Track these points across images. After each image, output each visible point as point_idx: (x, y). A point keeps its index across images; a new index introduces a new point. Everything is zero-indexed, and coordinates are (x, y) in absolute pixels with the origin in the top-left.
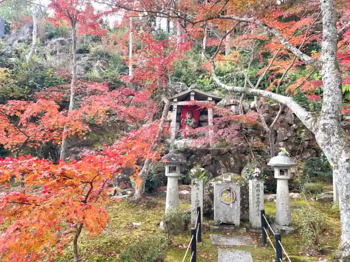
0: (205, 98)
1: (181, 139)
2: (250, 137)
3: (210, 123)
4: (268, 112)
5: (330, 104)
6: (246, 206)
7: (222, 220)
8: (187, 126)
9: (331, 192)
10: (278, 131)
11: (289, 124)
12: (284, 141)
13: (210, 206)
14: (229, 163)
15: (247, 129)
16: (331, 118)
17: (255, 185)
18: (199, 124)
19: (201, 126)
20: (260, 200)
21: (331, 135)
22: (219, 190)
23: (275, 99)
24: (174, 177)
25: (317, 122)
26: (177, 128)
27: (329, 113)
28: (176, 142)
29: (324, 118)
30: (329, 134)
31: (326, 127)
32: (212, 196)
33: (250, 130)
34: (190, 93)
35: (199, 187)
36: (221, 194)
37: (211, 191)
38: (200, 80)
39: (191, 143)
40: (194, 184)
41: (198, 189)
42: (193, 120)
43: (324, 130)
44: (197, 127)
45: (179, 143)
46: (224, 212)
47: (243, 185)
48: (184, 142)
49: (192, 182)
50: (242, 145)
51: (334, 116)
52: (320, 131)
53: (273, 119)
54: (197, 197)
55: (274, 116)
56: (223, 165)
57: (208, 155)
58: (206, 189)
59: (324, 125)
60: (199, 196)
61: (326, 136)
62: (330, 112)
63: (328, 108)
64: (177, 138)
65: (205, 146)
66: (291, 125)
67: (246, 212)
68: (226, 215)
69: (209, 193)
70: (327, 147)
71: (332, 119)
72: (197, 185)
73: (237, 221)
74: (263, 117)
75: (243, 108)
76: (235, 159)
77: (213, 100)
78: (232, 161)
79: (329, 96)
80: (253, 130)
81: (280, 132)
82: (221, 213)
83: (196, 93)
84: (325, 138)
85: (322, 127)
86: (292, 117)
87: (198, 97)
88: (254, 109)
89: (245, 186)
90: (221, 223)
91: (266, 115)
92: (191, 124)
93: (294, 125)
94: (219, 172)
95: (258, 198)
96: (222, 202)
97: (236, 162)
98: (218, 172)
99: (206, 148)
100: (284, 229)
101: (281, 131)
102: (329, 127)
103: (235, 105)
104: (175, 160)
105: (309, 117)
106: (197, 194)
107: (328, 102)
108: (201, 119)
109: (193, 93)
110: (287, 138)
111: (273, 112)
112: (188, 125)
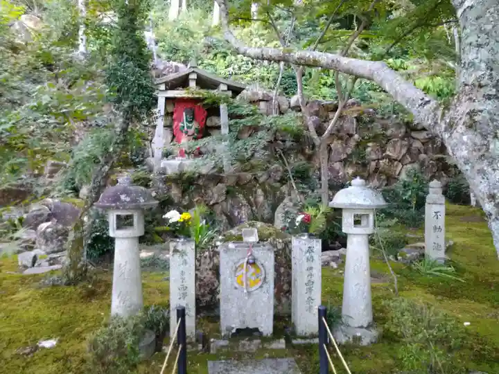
0: (214, 85)
1: (174, 158)
2: (289, 155)
3: (225, 131)
4: (317, 113)
5: (483, 65)
6: (285, 287)
7: (236, 325)
8: (184, 135)
9: (419, 244)
10: (332, 146)
11: (348, 134)
12: (341, 161)
13: (214, 292)
14: (255, 198)
15: (284, 141)
16: (489, 97)
17: (305, 248)
18: (205, 132)
19: (209, 135)
20: (313, 279)
21: (490, 138)
22: (231, 264)
23: (346, 67)
24: (127, 238)
25: (449, 110)
26: (167, 138)
27: (481, 86)
28: (164, 163)
29: (470, 99)
30: (484, 137)
31: (477, 118)
32: (216, 271)
33: (288, 144)
34: (187, 75)
35: (186, 258)
36: (236, 271)
37: (216, 261)
38: (210, 61)
39: (190, 165)
40: (176, 251)
41: (185, 262)
42: (195, 125)
43: (471, 126)
44: (202, 138)
45: (170, 165)
46: (240, 308)
47: (280, 247)
48: (179, 162)
49: (172, 249)
50: (277, 168)
51: (494, 91)
52: (461, 128)
53: (325, 125)
54: (183, 279)
55: (327, 120)
56: (245, 202)
57: (219, 185)
58: (205, 257)
59: (472, 114)
60: (186, 276)
61: (478, 140)
62: (483, 83)
63: (480, 73)
64: (167, 157)
65: (216, 170)
66: (351, 136)
67: (284, 300)
68: (244, 315)
69: (211, 266)
70: (478, 167)
71: (490, 99)
72: (183, 253)
73: (267, 327)
74: (311, 121)
75: (279, 107)
76: (265, 191)
77: (228, 90)
78: (260, 195)
79: (479, 46)
80: (295, 144)
81: (335, 146)
82: (234, 310)
83: (199, 76)
84: (475, 144)
85: (466, 118)
86: (353, 123)
87: (203, 82)
88: (297, 108)
89: (284, 249)
90: (234, 331)
91: (315, 118)
92: (191, 131)
93: (356, 136)
94: (239, 214)
95: (311, 275)
96: (236, 288)
97: (266, 197)
98: (236, 214)
99: (216, 174)
100: (359, 334)
101: (337, 145)
102: (484, 117)
103: (267, 101)
104: (128, 199)
105: (427, 99)
106: (183, 273)
107: (477, 61)
108: (209, 123)
109: (194, 76)
110: (345, 156)
111: (325, 114)
112: (187, 133)
